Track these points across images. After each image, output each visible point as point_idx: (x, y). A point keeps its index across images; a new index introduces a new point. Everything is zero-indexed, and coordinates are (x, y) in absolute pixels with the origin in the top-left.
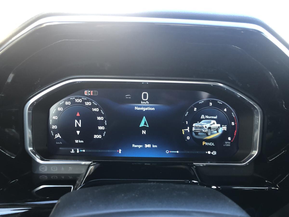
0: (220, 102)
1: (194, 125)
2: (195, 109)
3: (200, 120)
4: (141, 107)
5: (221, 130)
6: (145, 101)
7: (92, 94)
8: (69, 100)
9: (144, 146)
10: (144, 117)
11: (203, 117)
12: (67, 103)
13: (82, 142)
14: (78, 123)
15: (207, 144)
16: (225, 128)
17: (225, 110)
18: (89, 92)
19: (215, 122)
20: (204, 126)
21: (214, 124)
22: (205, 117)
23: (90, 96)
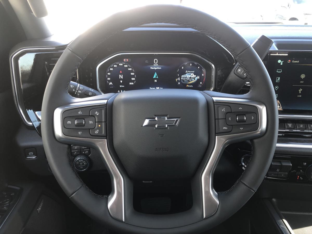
0: (196, 63)
1: (182, 76)
2: (183, 68)
3: (185, 74)
4: (154, 67)
5: (196, 79)
6: (156, 64)
7: (128, 61)
8: (116, 64)
9: (156, 88)
10: (156, 73)
11: (187, 72)
12: (115, 66)
13: (124, 86)
14: (121, 77)
15: (189, 86)
16: (198, 77)
17: (199, 68)
18: (126, 59)
19: (193, 74)
20: (187, 77)
21: (193, 75)
22: (188, 72)
23: (127, 62)
